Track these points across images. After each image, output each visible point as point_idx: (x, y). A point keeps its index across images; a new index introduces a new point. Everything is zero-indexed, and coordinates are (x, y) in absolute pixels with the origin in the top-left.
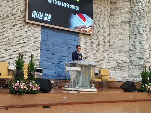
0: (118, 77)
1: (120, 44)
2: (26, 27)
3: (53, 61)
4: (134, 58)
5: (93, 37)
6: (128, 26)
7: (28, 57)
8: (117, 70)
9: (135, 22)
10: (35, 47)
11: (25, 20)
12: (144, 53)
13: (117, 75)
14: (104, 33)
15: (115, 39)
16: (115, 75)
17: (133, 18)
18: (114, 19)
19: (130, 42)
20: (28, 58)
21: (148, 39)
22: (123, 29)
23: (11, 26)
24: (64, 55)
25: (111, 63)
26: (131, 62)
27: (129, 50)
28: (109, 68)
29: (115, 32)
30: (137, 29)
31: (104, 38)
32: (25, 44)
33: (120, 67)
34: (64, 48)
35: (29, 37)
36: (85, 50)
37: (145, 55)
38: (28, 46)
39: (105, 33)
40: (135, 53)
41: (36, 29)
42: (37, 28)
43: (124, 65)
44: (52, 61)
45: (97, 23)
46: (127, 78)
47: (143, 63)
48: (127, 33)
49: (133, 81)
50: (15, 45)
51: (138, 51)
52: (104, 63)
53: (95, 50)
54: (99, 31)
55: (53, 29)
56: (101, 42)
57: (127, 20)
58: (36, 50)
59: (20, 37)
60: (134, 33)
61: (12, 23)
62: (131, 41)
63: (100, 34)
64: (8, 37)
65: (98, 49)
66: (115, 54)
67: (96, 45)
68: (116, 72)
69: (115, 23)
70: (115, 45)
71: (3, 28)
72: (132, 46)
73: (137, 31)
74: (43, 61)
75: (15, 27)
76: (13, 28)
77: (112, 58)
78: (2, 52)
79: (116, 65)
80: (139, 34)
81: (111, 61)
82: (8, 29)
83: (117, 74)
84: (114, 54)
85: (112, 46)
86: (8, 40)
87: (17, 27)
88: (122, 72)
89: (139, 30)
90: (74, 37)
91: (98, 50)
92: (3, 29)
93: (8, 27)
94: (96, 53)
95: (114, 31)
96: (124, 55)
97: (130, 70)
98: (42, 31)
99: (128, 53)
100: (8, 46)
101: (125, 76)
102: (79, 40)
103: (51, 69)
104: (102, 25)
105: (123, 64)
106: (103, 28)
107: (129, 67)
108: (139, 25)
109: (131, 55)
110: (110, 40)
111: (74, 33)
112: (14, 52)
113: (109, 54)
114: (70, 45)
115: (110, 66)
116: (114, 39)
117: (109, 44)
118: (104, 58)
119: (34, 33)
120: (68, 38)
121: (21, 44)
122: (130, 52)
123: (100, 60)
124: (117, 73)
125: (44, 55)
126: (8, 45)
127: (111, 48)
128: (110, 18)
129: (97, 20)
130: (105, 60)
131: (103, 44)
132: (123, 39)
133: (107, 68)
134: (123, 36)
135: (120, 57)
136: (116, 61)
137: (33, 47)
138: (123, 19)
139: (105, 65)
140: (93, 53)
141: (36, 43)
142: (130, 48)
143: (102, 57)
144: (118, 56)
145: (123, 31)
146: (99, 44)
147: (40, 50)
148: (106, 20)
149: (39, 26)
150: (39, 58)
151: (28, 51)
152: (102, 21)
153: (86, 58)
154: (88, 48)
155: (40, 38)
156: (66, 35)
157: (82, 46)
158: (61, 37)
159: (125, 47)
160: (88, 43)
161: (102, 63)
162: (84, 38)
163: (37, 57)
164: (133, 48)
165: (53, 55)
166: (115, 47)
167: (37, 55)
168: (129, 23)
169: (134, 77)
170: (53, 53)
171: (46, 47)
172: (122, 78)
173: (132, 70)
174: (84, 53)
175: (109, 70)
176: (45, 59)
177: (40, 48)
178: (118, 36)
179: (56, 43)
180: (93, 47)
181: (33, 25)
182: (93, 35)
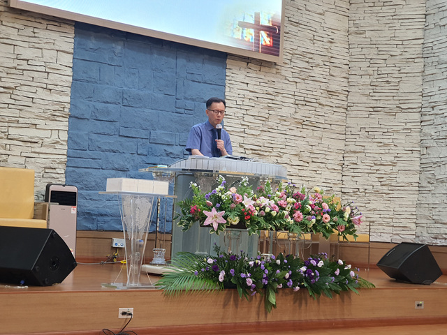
0: (380, 224)
1: (386, 102)
2: (10, 29)
3: (122, 163)
4: (439, 152)
5: (283, 73)
6: (419, 34)
7: (21, 143)
8: (375, 198)
10: (48, 107)
13: (375, 217)
14: (326, 59)
15: (369, 81)
16: (368, 219)
18: (364, 7)
19: (426, 91)
20: (19, 149)
22: (400, 43)
24: (168, 139)
25: (352, 170)
26: (429, 169)
27: (423, 124)
28: (344, 193)
29: (367, 56)
31: (327, 77)
32: (5, 93)
33: (389, 188)
34: (164, 113)
35: (24, 65)
36: (251, 119)
38: (18, 103)
39: (332, 60)
41: (54, 36)
42: (58, 34)
43: (402, 179)
44: (118, 160)
45: (301, 18)
46: (411, 230)
48: (413, 57)
49: (434, 241)
52: (327, 174)
53: (293, 121)
54: (309, 51)
56: (314, 93)
57: (416, 10)
58: (53, 118)
60: (441, 57)
62: (430, 87)
63: (310, 61)
65: (305, 119)
66: (370, 140)
67: (297, 102)
68: (371, 206)
69: (368, 21)
70: (367, 105)
72: (433, 108)
74: (80, 162)
77: (357, 155)
79: (373, 179)
83: (376, 212)
84: (365, 140)
85: (356, 108)
88: (394, 205)
90: (209, 70)
91: (301, 124)
94: (296, 132)
95: (365, 51)
96: (404, 142)
97: (424, 200)
98: (78, 46)
99: (416, 136)
101: (405, 223)
102: (227, 82)
104: (318, 28)
105: (398, 176)
106: (321, 39)
107: (421, 189)
109: (427, 141)
110: (351, 84)
111: (207, 56)
113: (347, 137)
114: (190, 102)
115: (349, 185)
116: (367, 80)
117: (345, 99)
118: (327, 153)
119: (44, 51)
120: (183, 74)
122: (426, 130)
123: (310, 160)
124: (375, 210)
125: (86, 138)
127: (352, 114)
128: (351, 4)
129: (300, 8)
130: (330, 161)
131: (323, 101)
132: (399, 80)
133: (339, 190)
134: (399, 69)
135: (385, 148)
136: (373, 165)
137: (40, 106)
138: (401, 6)
139: (329, 181)
140: (285, 132)
141: (51, 90)
142: (425, 115)
143: (317, 148)
144: (380, 144)
145: (399, 50)
146: (306, 99)
147: (70, 116)
148: (333, 10)
149: (67, 26)
150: (66, 148)
151: (21, 120)
152: (321, 14)
153: (256, 152)
154: (264, 113)
155: (69, 72)
156: (174, 61)
157: (239, 107)
158: (154, 68)
159: (405, 111)
160: (262, 96)
161: (318, 172)
162: (248, 75)
163: (57, 146)
164: (437, 114)
165: (121, 138)
166: (369, 113)
167: (55, 137)
168: (424, 20)
169: (439, 225)
170: (121, 131)
171: (94, 106)
172: (394, 229)
173: (431, 199)
174: (247, 131)
175: (346, 198)
176: (88, 151)
177: (70, 109)
178: (379, 69)
179: (134, 91)
180: (282, 110)
181: (42, 19)
182: (283, 65)
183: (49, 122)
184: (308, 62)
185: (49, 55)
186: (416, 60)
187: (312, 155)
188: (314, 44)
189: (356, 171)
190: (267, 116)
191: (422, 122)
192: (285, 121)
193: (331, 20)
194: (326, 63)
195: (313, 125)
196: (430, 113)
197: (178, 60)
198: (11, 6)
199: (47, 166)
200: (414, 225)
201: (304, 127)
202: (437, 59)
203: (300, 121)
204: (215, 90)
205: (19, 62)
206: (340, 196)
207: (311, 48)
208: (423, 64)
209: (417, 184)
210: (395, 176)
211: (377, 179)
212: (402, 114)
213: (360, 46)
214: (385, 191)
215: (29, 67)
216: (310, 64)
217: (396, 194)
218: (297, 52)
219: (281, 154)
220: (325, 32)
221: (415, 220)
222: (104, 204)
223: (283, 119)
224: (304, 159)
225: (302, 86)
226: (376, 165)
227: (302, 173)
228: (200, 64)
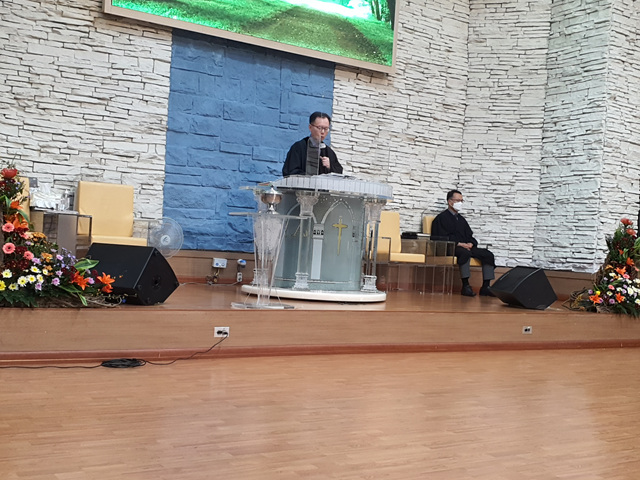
1: (506, 117)
2: (105, 36)
3: (223, 180)
4: (560, 171)
5: (396, 84)
6: (544, 43)
7: (117, 158)
8: (491, 220)
9: (572, 22)
10: (144, 120)
11: (100, 7)
12: (600, 152)
14: (443, 69)
15: (488, 94)
17: (565, 7)
18: (485, 13)
19: (549, 105)
20: (115, 164)
21: (623, 95)
22: (523, 52)
23: (42, 29)
24: (272, 156)
25: (467, 190)
26: (549, 189)
27: (544, 141)
29: (487, 67)
30: (577, 54)
31: (443, 90)
32: (100, 104)
33: (506, 210)
34: (268, 128)
35: (120, 75)
36: (360, 135)
37: (606, 162)
38: (113, 115)
39: (450, 71)
40: (566, 151)
41: (151, 43)
42: (155, 42)
43: (521, 199)
44: (219, 177)
45: (416, 25)
46: (528, 254)
47: (593, 195)
48: (536, 68)
49: (552, 265)
50: (60, 107)
51: (578, 144)
53: (405, 137)
54: (424, 60)
55: (225, 44)
56: (429, 107)
57: (540, 16)
58: (150, 131)
59: (82, 77)
60: (566, 68)
61: (45, 16)
62: (553, 101)
63: (426, 71)
64: (29, 75)
65: (418, 135)
66: (488, 158)
67: (410, 117)
68: (487, 228)
69: (490, 29)
70: (486, 120)
71: (7, 37)
72: (555, 123)
73: (579, 62)
74: (178, 179)
75: (59, 33)
76: (52, 36)
77: (474, 173)
78: (5, 137)
79: (490, 199)
80: (586, 74)
81: (470, 186)
82: (27, 39)
83: (492, 235)
84: (482, 158)
85: (474, 123)
86: (29, 86)
87: (66, 34)
88: (511, 228)
89: (586, 58)
90: (314, 81)
91: (414, 140)
92: (6, 42)
93: (29, 33)
94: (408, 149)
95: (485, 61)
96: (523, 160)
97: (543, 223)
98: (175, 54)
99: (537, 153)
100: (27, 110)
101: (521, 246)
102: (334, 94)
103: (213, 212)
104: (435, 35)
105: (516, 196)
106: (438, 47)
107: (540, 211)
108: (589, 34)
109: (549, 159)
110: (469, 96)
111: (313, 67)
112: (55, 137)
113: (464, 154)
114: (295, 116)
116: (486, 92)
117: (463, 113)
118: (440, 171)
119: (140, 59)
120: (288, 85)
121: (87, 106)
122: (549, 147)
123: (422, 179)
124: (490, 232)
125: (185, 153)
126: (29, 107)
127: (469, 129)
128: (471, 9)
129: (416, 13)
130: (443, 181)
131: (438, 115)
132: (520, 92)
134: (520, 81)
135: (504, 166)
136: (490, 184)
137: (136, 119)
138: (525, 13)
140: (395, 149)
141: (147, 101)
142: (547, 131)
143: (431, 166)
144: (499, 163)
145: (521, 60)
146: (420, 113)
147: (168, 130)
148: (452, 16)
149: (164, 33)
150: (164, 163)
151: (116, 133)
152: (438, 20)
153: (364, 170)
154: (374, 129)
155: (167, 82)
156: (279, 71)
157: (347, 122)
158: (256, 79)
159: (527, 126)
160: (373, 110)
161: (430, 192)
162: (358, 87)
163: (155, 161)
164: (559, 131)
165: (221, 153)
166: (488, 128)
167: (152, 152)
168: (549, 28)
169: (557, 249)
170: (222, 146)
171: (193, 119)
172: (510, 252)
173: (549, 221)
174: (355, 148)
176: (187, 167)
177: (168, 122)
178: (500, 80)
179: (236, 103)
180: (394, 125)
181: (138, 25)
182: (395, 75)
183: (145, 136)
184: (423, 73)
185: (145, 64)
186: (539, 72)
187: (425, 174)
188: (430, 52)
189: (471, 190)
190: (376, 131)
191: (543, 138)
192: (396, 137)
194: (443, 74)
195: (426, 141)
196: (552, 129)
197: (282, 70)
198: (106, 11)
199: (144, 182)
200: (531, 249)
201: (417, 143)
202: (561, 71)
203: (412, 137)
204: (322, 102)
205: (113, 71)
207: (427, 57)
208: (546, 76)
209: (536, 205)
210: (513, 196)
211: (493, 200)
212: (522, 130)
213: (480, 55)
214: (501, 213)
215: (124, 77)
216: (425, 75)
217: (513, 215)
218: (411, 62)
219: (391, 173)
220: (442, 40)
221: (532, 244)
222: (205, 223)
223: (395, 135)
224: (415, 178)
225: (415, 98)
226: (493, 184)
227: (413, 193)
228: (306, 75)
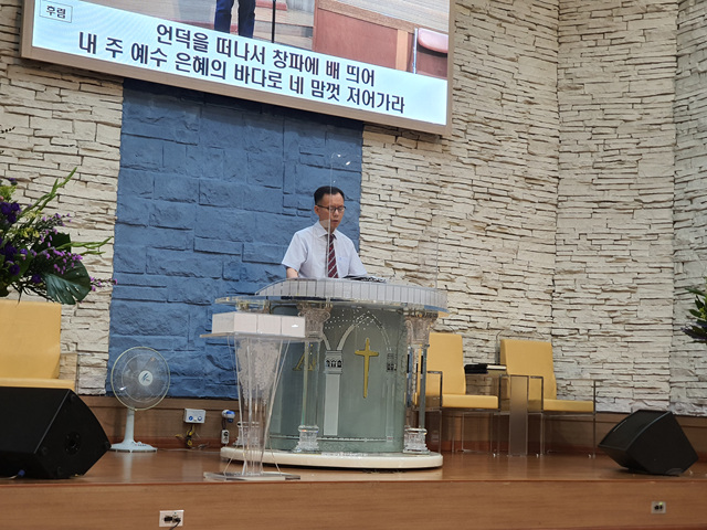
0: (613, 385)
1: (618, 193)
2: (24, 91)
3: (198, 292)
4: (702, 269)
5: (454, 151)
6: (668, 86)
8: (604, 344)
10: (82, 208)
11: (17, 50)
13: (604, 373)
14: (523, 128)
15: (591, 162)
16: (595, 377)
18: (581, 47)
19: (680, 174)
22: (639, 100)
24: (272, 256)
25: (568, 301)
26: (687, 296)
27: (676, 226)
28: (556, 336)
29: (586, 123)
31: (525, 157)
33: (626, 328)
34: (266, 215)
35: (45, 145)
39: (532, 130)
41: (89, 100)
42: (98, 98)
43: (646, 312)
44: (194, 289)
45: (482, 68)
46: (662, 393)
48: (659, 121)
49: (699, 410)
52: (527, 307)
53: (470, 225)
54: (494, 117)
55: (201, 99)
56: (505, 182)
57: (660, 49)
58: (90, 225)
60: (702, 120)
62: (687, 168)
63: (497, 131)
65: (490, 222)
66: (594, 253)
67: (477, 196)
68: (599, 356)
69: (587, 69)
70: (588, 199)
72: (691, 200)
74: (133, 292)
77: (575, 276)
79: (600, 313)
81: (571, 294)
83: (607, 366)
84: (586, 253)
85: (572, 204)
88: (635, 354)
90: (336, 150)
91: (485, 229)
94: (476, 242)
95: (583, 115)
96: (647, 254)
97: (681, 347)
98: (129, 115)
99: (666, 245)
101: (652, 382)
102: (364, 166)
104: (508, 81)
105: (639, 308)
106: (514, 98)
107: (676, 329)
109: (684, 253)
110: (563, 166)
111: (331, 127)
113: (559, 248)
115: (563, 323)
116: (587, 159)
117: (554, 190)
118: (526, 274)
119: (76, 123)
120: (294, 155)
122: (683, 235)
123: (499, 285)
124: (604, 362)
125: (142, 254)
127: (566, 213)
128: (560, 43)
129: (479, 51)
130: (531, 287)
131: (518, 193)
132: (637, 158)
133: (548, 331)
134: (637, 141)
135: (618, 265)
136: (599, 291)
138: (639, 45)
139: (531, 318)
140: (458, 243)
141: (86, 182)
142: (680, 211)
143: (511, 266)
144: (611, 259)
145: (636, 112)
146: (491, 191)
147: (117, 222)
148: (532, 54)
149: (111, 85)
150: (111, 270)
152: (512, 60)
153: (412, 273)
154: (425, 214)
155: (116, 154)
156: (281, 135)
157: (384, 204)
158: (248, 146)
159: (649, 206)
160: (422, 187)
161: (512, 304)
162: (397, 154)
163: (97, 268)
164: (697, 210)
165: (197, 254)
166: (592, 211)
168: (675, 64)
170: (197, 243)
171: (154, 206)
172: (635, 391)
174: (397, 241)
175: (559, 343)
176: (145, 276)
177: (117, 212)
178: (607, 142)
179: (218, 182)
180: (454, 209)
181: (74, 75)
182: (452, 138)
183: (83, 232)
184: (492, 134)
185: (83, 130)
186: (663, 127)
187: (503, 278)
188: (502, 105)
189: (573, 301)
190: (428, 218)
191: (674, 222)
192: (458, 225)
193: (529, 69)
194: (522, 135)
195: (502, 230)
196: (687, 209)
197: (286, 133)
198: (23, 56)
200: (667, 385)
201: (489, 233)
202: (695, 124)
203: (481, 225)
204: (346, 178)
205: (36, 141)
206: (549, 340)
207: (498, 113)
208: (674, 133)
209: (670, 321)
210: (635, 308)
211: (606, 314)
212: (643, 212)
213: (575, 108)
214: (619, 333)
215: (52, 149)
216: (497, 137)
217: (637, 336)
218: (474, 119)
219: (453, 277)
220: (519, 88)
221: (667, 378)
222: (172, 356)
223: (455, 222)
224: (489, 284)
225: (484, 170)
226: (604, 291)
227: (486, 306)
228: (320, 141)
